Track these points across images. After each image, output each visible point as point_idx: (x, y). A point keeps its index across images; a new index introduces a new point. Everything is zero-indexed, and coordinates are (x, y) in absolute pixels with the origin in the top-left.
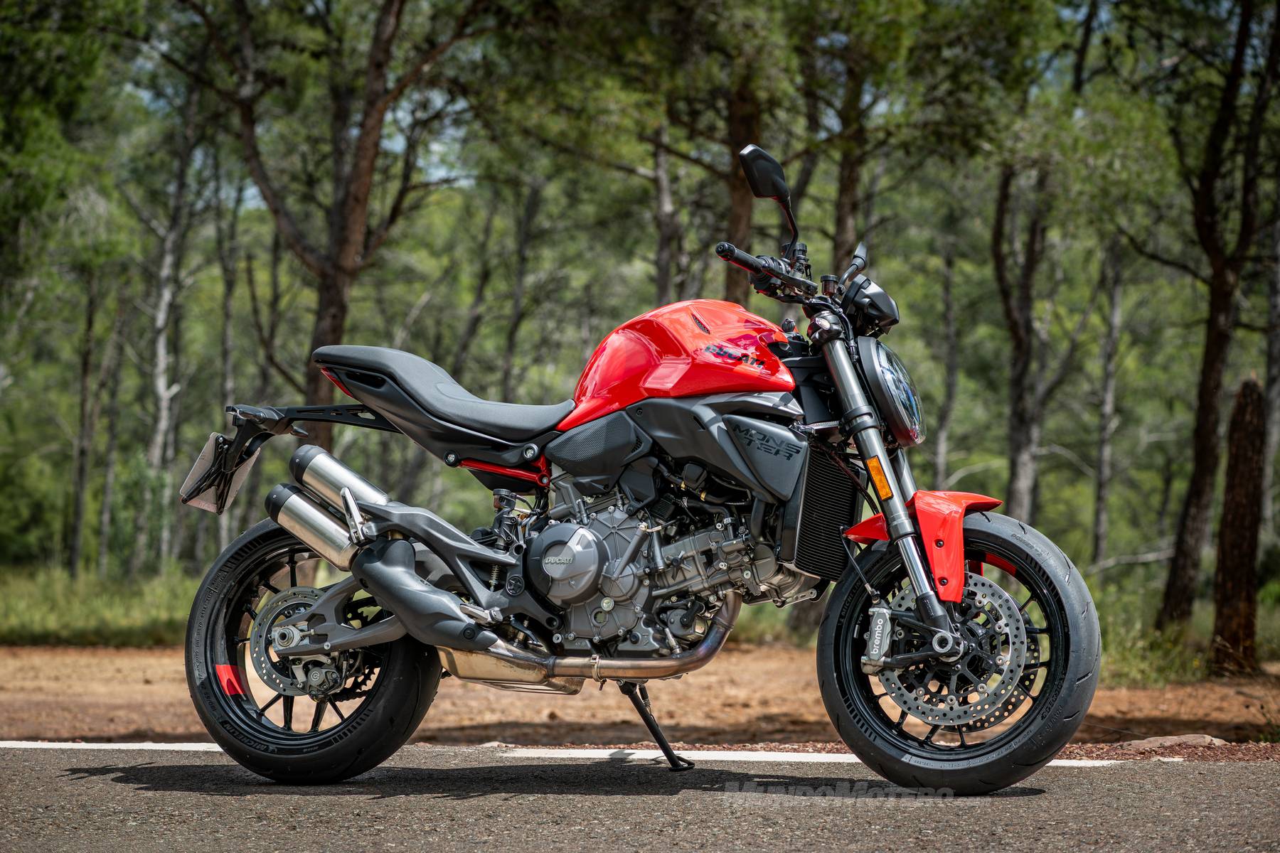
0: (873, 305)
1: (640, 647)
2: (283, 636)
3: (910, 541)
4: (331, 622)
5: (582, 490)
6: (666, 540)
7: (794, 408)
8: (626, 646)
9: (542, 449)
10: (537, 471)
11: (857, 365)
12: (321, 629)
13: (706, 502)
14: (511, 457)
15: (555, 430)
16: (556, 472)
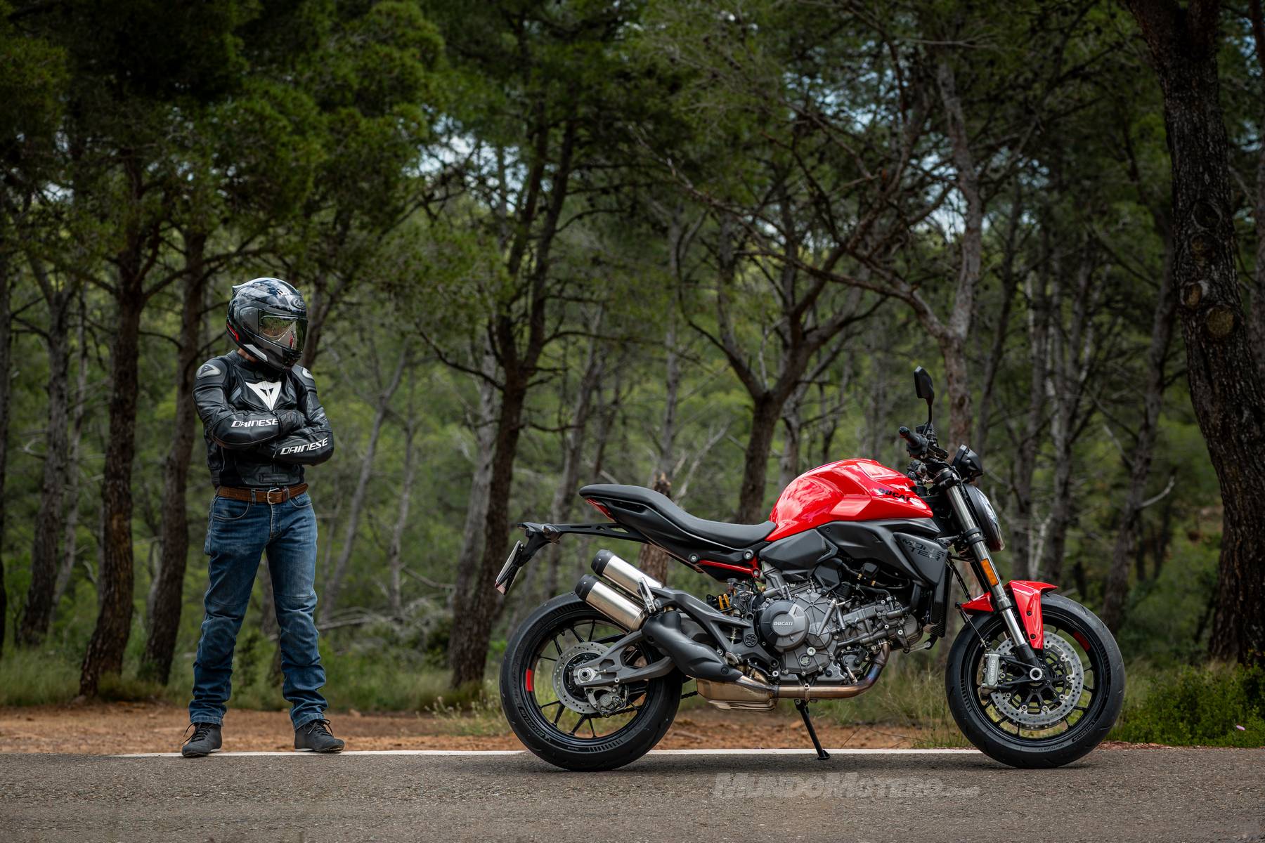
0: (972, 464)
1: (832, 678)
2: (585, 674)
3: (1009, 612)
4: (618, 664)
5: (787, 579)
6: (844, 610)
7: (934, 527)
8: (823, 678)
9: (757, 553)
10: (751, 567)
11: (968, 501)
12: (611, 669)
13: (876, 586)
14: (733, 557)
15: (765, 541)
16: (766, 568)
